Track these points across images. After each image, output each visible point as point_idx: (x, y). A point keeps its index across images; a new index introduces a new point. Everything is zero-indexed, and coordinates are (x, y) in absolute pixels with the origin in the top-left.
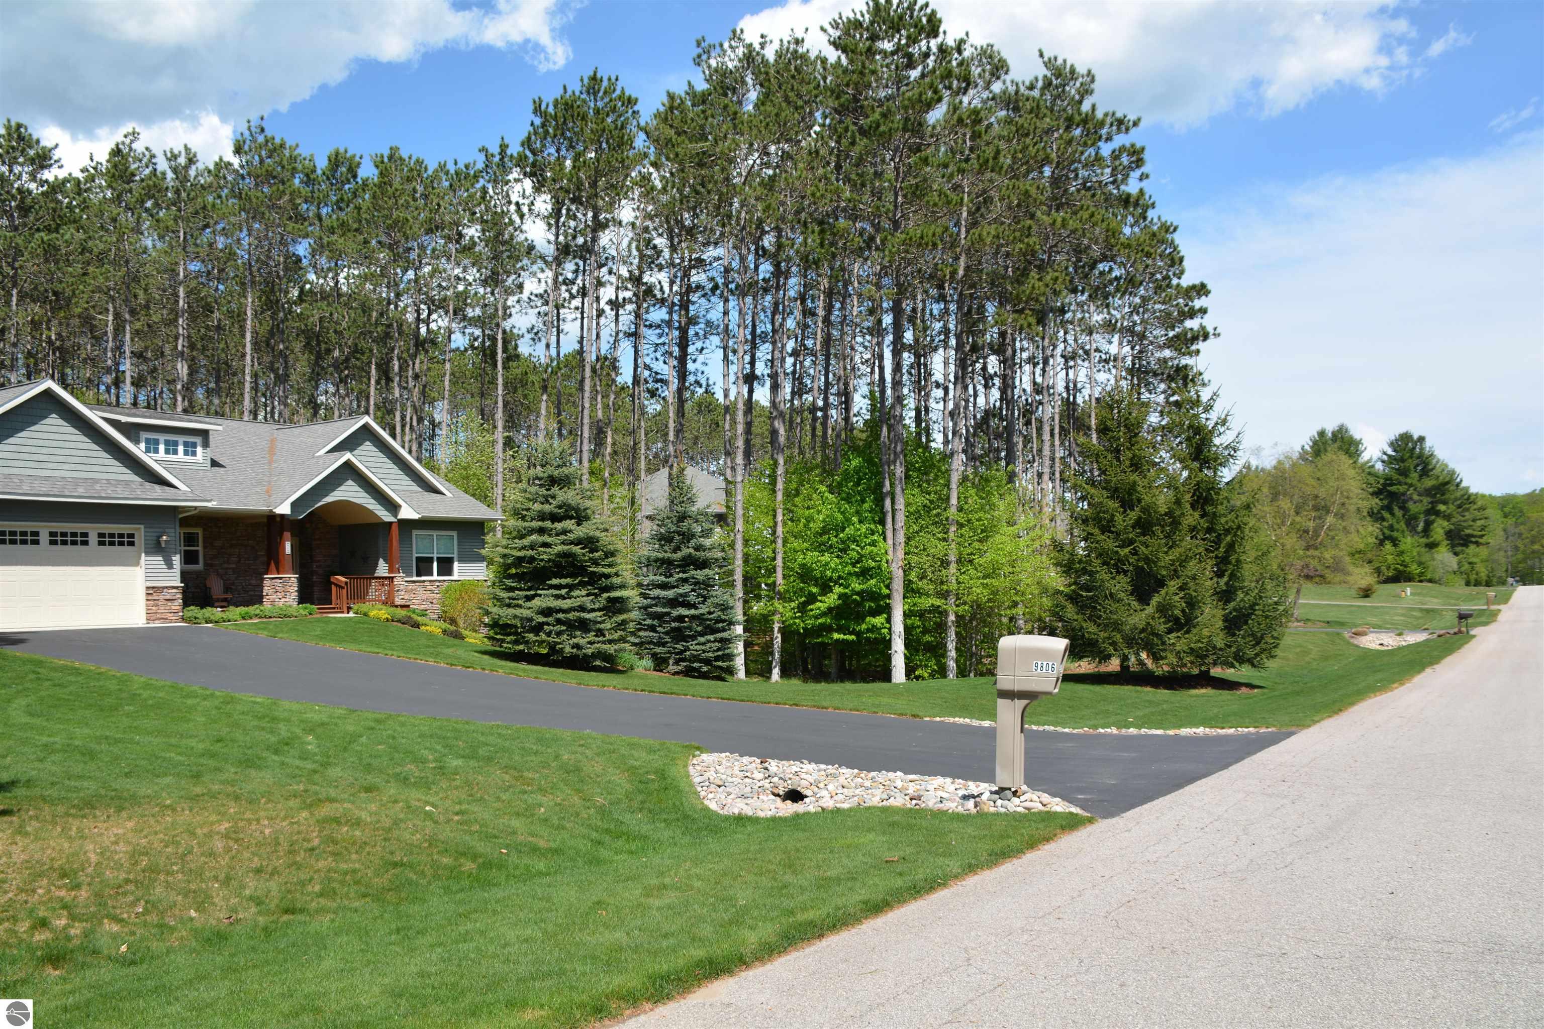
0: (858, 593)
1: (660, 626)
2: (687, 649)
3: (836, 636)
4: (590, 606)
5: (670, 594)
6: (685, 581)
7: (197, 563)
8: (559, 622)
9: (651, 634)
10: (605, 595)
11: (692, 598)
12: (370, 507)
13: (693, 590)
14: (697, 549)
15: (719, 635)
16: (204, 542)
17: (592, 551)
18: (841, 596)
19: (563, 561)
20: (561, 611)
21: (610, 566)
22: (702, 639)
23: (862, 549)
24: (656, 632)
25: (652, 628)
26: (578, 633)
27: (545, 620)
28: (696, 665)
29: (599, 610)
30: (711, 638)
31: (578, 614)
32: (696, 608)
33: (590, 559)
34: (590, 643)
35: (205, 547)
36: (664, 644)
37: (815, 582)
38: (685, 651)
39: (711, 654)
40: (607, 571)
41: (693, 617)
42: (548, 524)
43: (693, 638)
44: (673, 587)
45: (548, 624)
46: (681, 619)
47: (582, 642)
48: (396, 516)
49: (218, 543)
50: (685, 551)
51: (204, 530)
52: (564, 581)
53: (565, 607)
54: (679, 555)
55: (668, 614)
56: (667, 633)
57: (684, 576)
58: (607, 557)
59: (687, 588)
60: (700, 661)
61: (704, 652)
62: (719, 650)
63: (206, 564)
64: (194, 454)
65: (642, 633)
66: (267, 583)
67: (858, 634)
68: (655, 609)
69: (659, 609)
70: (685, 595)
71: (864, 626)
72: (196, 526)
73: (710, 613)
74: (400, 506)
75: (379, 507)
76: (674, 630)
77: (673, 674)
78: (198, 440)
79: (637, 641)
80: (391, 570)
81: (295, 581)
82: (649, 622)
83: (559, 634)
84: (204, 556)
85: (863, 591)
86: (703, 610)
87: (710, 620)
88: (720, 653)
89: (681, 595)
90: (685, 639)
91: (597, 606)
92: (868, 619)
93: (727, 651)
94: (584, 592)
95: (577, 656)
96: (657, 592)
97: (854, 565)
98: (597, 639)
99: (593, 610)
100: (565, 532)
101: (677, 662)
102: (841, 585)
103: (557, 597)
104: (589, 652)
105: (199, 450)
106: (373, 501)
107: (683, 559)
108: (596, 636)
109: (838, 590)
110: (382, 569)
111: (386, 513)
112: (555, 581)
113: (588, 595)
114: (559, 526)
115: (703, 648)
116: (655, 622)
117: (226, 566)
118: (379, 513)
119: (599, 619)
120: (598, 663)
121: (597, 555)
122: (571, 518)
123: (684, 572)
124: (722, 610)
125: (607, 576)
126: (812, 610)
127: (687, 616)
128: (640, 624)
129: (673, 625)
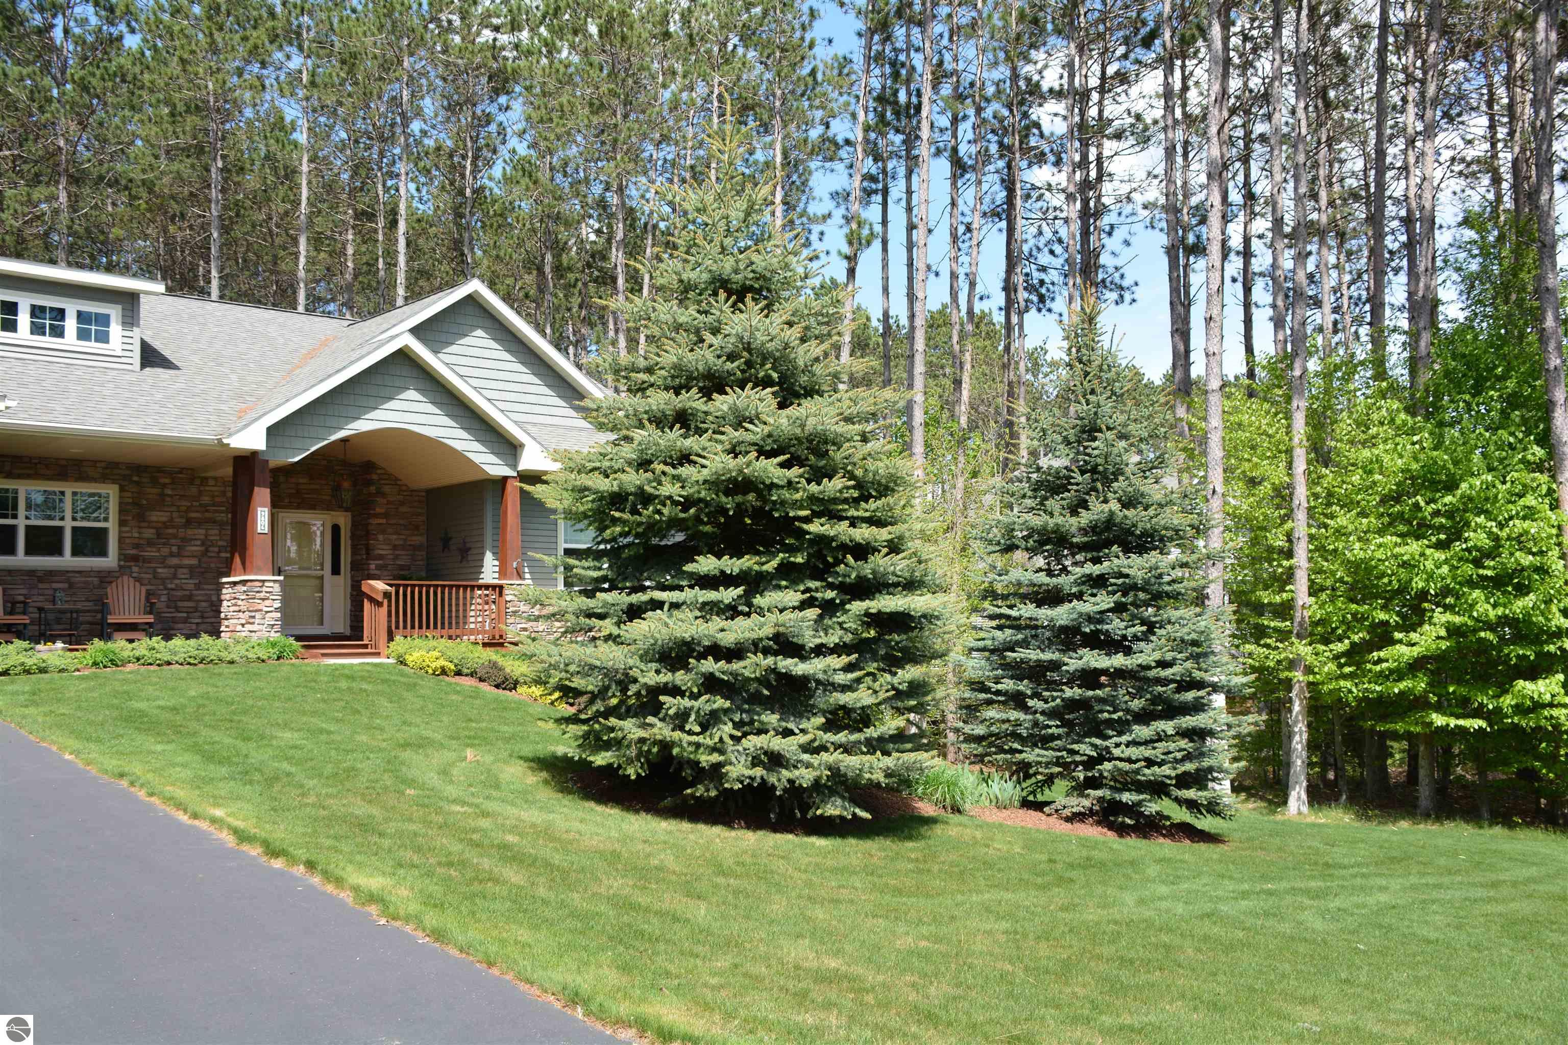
0: (1490, 626)
1: (1036, 695)
2: (1103, 756)
3: (1439, 720)
4: (810, 640)
5: (1062, 614)
6: (1099, 582)
7: (103, 553)
8: (711, 684)
9: (1014, 715)
10: (857, 607)
11: (1116, 626)
12: (458, 445)
13: (1119, 608)
14: (1128, 503)
15: (1188, 721)
16: (122, 511)
17: (818, 475)
18: (1453, 631)
19: (729, 503)
20: (716, 651)
21: (874, 522)
22: (1142, 731)
23: (1501, 526)
24: (1026, 709)
25: (1018, 700)
26: (771, 719)
27: (665, 677)
28: (1127, 797)
29: (838, 650)
30: (1168, 726)
31: (770, 661)
32: (1128, 652)
33: (813, 499)
34: (811, 749)
35: (122, 523)
36: (1045, 741)
37: (1389, 598)
38: (1100, 759)
39: (1166, 770)
40: (863, 533)
41: (1120, 673)
42: (692, 400)
43: (1122, 727)
44: (1069, 598)
45: (675, 691)
46: (1090, 678)
47: (787, 746)
48: (514, 466)
49: (157, 516)
50: (1097, 510)
51: (122, 490)
52: (732, 565)
53: (728, 639)
54: (1085, 518)
55: (1055, 666)
56: (1051, 714)
57: (1096, 570)
58: (866, 498)
59: (1104, 601)
60: (1140, 787)
61: (1150, 763)
62: (1188, 757)
63: (123, 557)
64: (103, 338)
65: (991, 713)
66: (226, 592)
67: (1494, 716)
68: (1021, 654)
69: (1033, 655)
70: (1100, 617)
71: (1507, 701)
72: (104, 478)
73: (1163, 664)
74: (522, 446)
75: (477, 446)
76: (1072, 705)
77: (1068, 819)
78: (114, 312)
79: (980, 730)
80: (503, 573)
81: (277, 588)
82: (1008, 685)
83: (709, 722)
84: (121, 540)
85: (1504, 621)
86: (1146, 654)
87: (1165, 682)
88: (1189, 767)
89: (1090, 619)
90: (1097, 729)
91: (833, 639)
92: (1520, 684)
93: (1206, 763)
94: (792, 597)
95: (765, 788)
96: (1027, 610)
97: (1478, 563)
98: (829, 737)
99: (820, 651)
100: (741, 420)
101: (1081, 788)
102: (1447, 608)
103: (709, 609)
104: (805, 777)
105: (115, 330)
106: (464, 434)
107: (1093, 528)
108: (827, 727)
109: (1441, 617)
110: (490, 571)
111: (492, 459)
112: (706, 564)
113: (803, 605)
114: (722, 403)
115: (1148, 752)
116: (1024, 687)
117: (175, 561)
118: (477, 458)
119: (841, 678)
120: (833, 808)
121: (834, 486)
122: (766, 383)
123: (1096, 561)
124: (1196, 657)
125: (862, 551)
126: (1380, 661)
127: (1104, 672)
128: (984, 689)
129: (1069, 693)
